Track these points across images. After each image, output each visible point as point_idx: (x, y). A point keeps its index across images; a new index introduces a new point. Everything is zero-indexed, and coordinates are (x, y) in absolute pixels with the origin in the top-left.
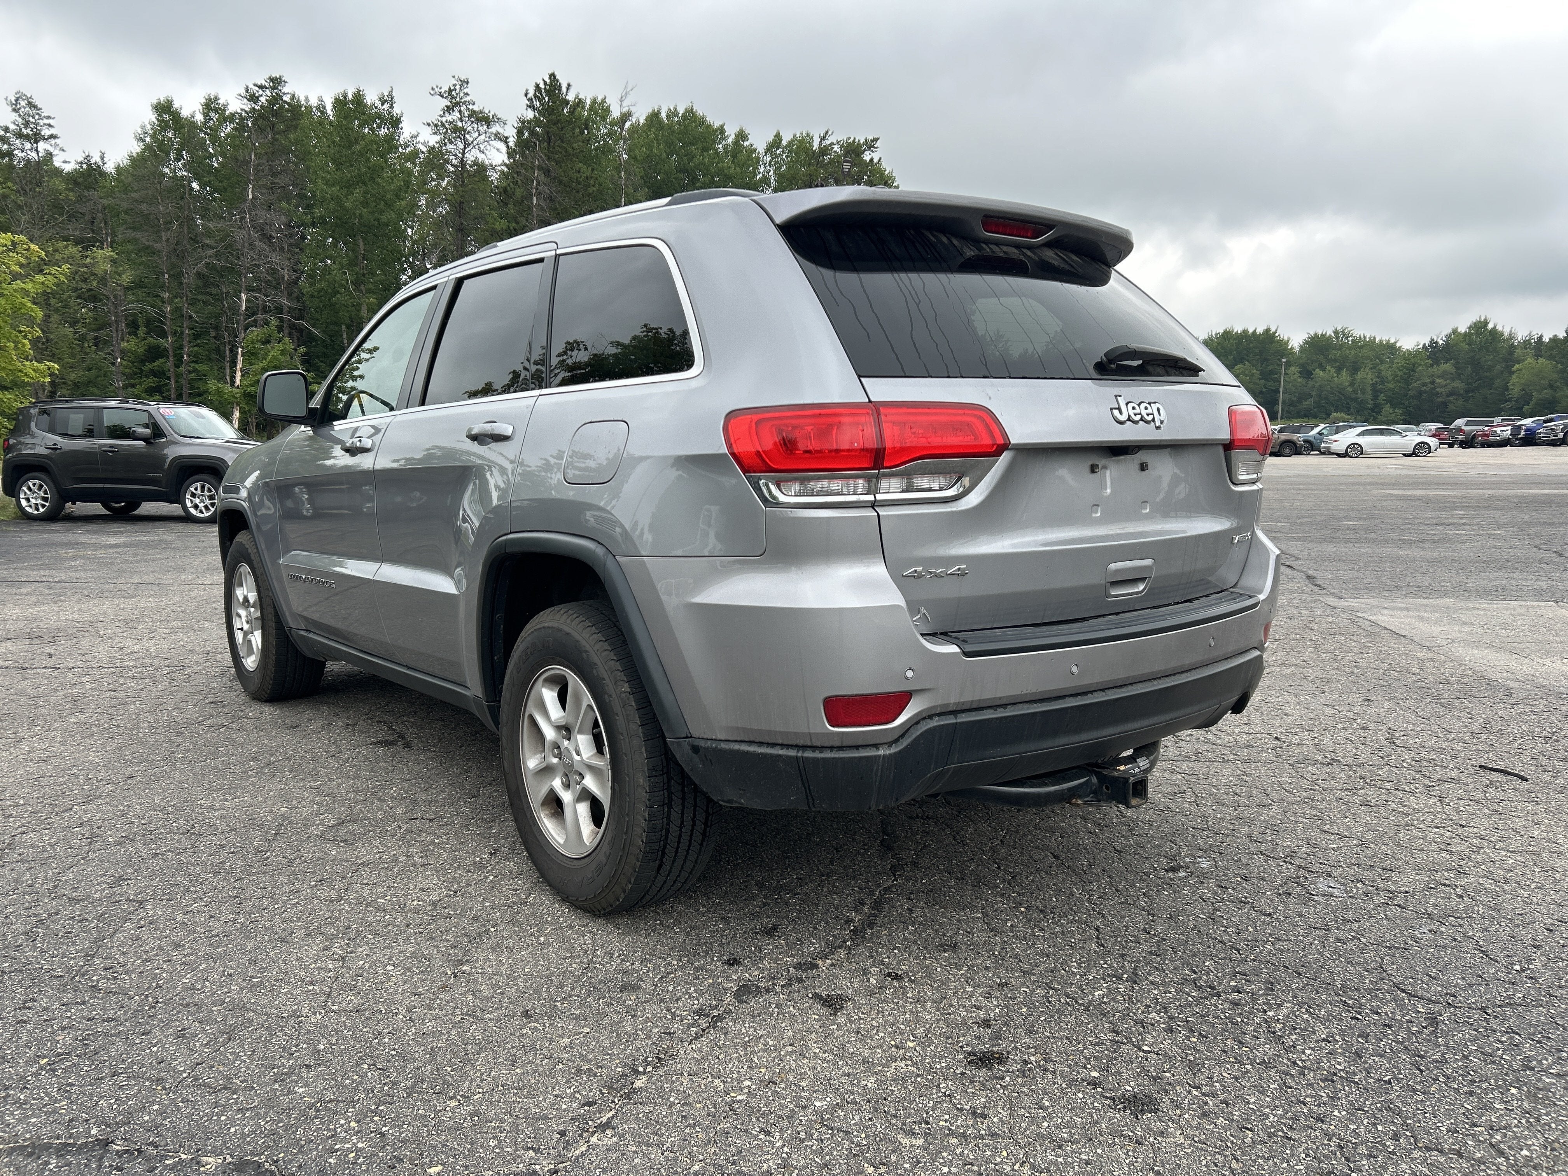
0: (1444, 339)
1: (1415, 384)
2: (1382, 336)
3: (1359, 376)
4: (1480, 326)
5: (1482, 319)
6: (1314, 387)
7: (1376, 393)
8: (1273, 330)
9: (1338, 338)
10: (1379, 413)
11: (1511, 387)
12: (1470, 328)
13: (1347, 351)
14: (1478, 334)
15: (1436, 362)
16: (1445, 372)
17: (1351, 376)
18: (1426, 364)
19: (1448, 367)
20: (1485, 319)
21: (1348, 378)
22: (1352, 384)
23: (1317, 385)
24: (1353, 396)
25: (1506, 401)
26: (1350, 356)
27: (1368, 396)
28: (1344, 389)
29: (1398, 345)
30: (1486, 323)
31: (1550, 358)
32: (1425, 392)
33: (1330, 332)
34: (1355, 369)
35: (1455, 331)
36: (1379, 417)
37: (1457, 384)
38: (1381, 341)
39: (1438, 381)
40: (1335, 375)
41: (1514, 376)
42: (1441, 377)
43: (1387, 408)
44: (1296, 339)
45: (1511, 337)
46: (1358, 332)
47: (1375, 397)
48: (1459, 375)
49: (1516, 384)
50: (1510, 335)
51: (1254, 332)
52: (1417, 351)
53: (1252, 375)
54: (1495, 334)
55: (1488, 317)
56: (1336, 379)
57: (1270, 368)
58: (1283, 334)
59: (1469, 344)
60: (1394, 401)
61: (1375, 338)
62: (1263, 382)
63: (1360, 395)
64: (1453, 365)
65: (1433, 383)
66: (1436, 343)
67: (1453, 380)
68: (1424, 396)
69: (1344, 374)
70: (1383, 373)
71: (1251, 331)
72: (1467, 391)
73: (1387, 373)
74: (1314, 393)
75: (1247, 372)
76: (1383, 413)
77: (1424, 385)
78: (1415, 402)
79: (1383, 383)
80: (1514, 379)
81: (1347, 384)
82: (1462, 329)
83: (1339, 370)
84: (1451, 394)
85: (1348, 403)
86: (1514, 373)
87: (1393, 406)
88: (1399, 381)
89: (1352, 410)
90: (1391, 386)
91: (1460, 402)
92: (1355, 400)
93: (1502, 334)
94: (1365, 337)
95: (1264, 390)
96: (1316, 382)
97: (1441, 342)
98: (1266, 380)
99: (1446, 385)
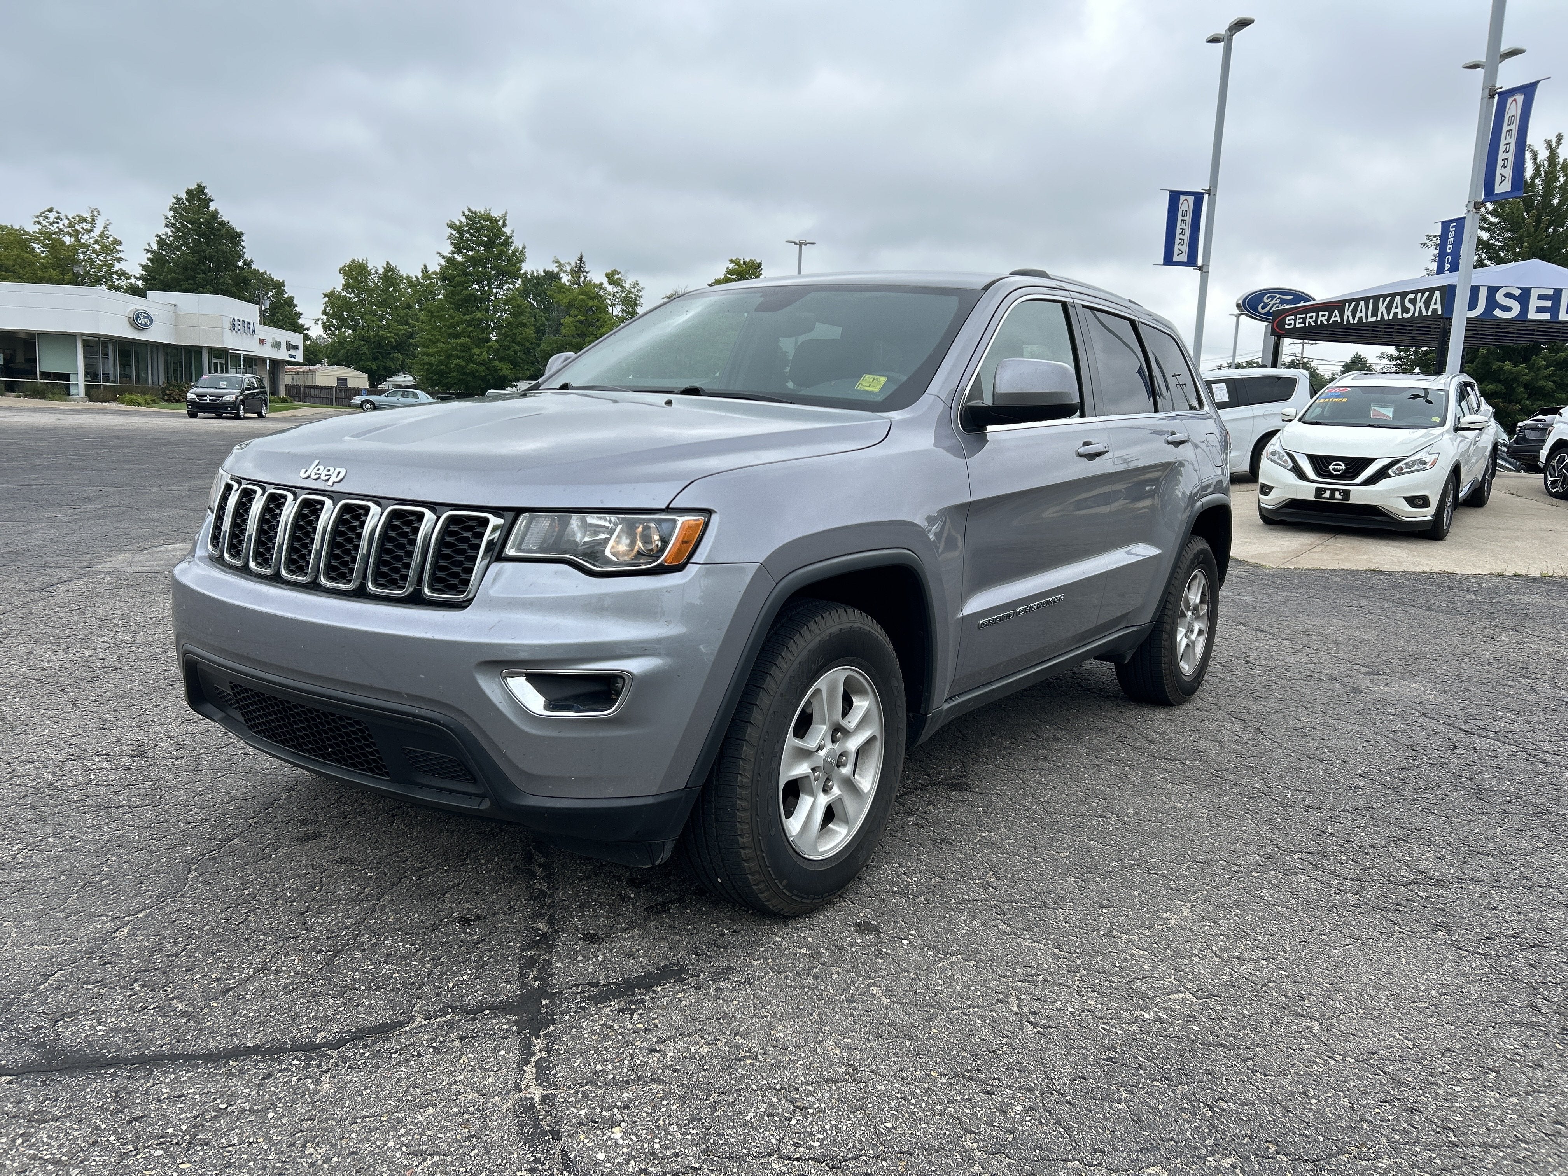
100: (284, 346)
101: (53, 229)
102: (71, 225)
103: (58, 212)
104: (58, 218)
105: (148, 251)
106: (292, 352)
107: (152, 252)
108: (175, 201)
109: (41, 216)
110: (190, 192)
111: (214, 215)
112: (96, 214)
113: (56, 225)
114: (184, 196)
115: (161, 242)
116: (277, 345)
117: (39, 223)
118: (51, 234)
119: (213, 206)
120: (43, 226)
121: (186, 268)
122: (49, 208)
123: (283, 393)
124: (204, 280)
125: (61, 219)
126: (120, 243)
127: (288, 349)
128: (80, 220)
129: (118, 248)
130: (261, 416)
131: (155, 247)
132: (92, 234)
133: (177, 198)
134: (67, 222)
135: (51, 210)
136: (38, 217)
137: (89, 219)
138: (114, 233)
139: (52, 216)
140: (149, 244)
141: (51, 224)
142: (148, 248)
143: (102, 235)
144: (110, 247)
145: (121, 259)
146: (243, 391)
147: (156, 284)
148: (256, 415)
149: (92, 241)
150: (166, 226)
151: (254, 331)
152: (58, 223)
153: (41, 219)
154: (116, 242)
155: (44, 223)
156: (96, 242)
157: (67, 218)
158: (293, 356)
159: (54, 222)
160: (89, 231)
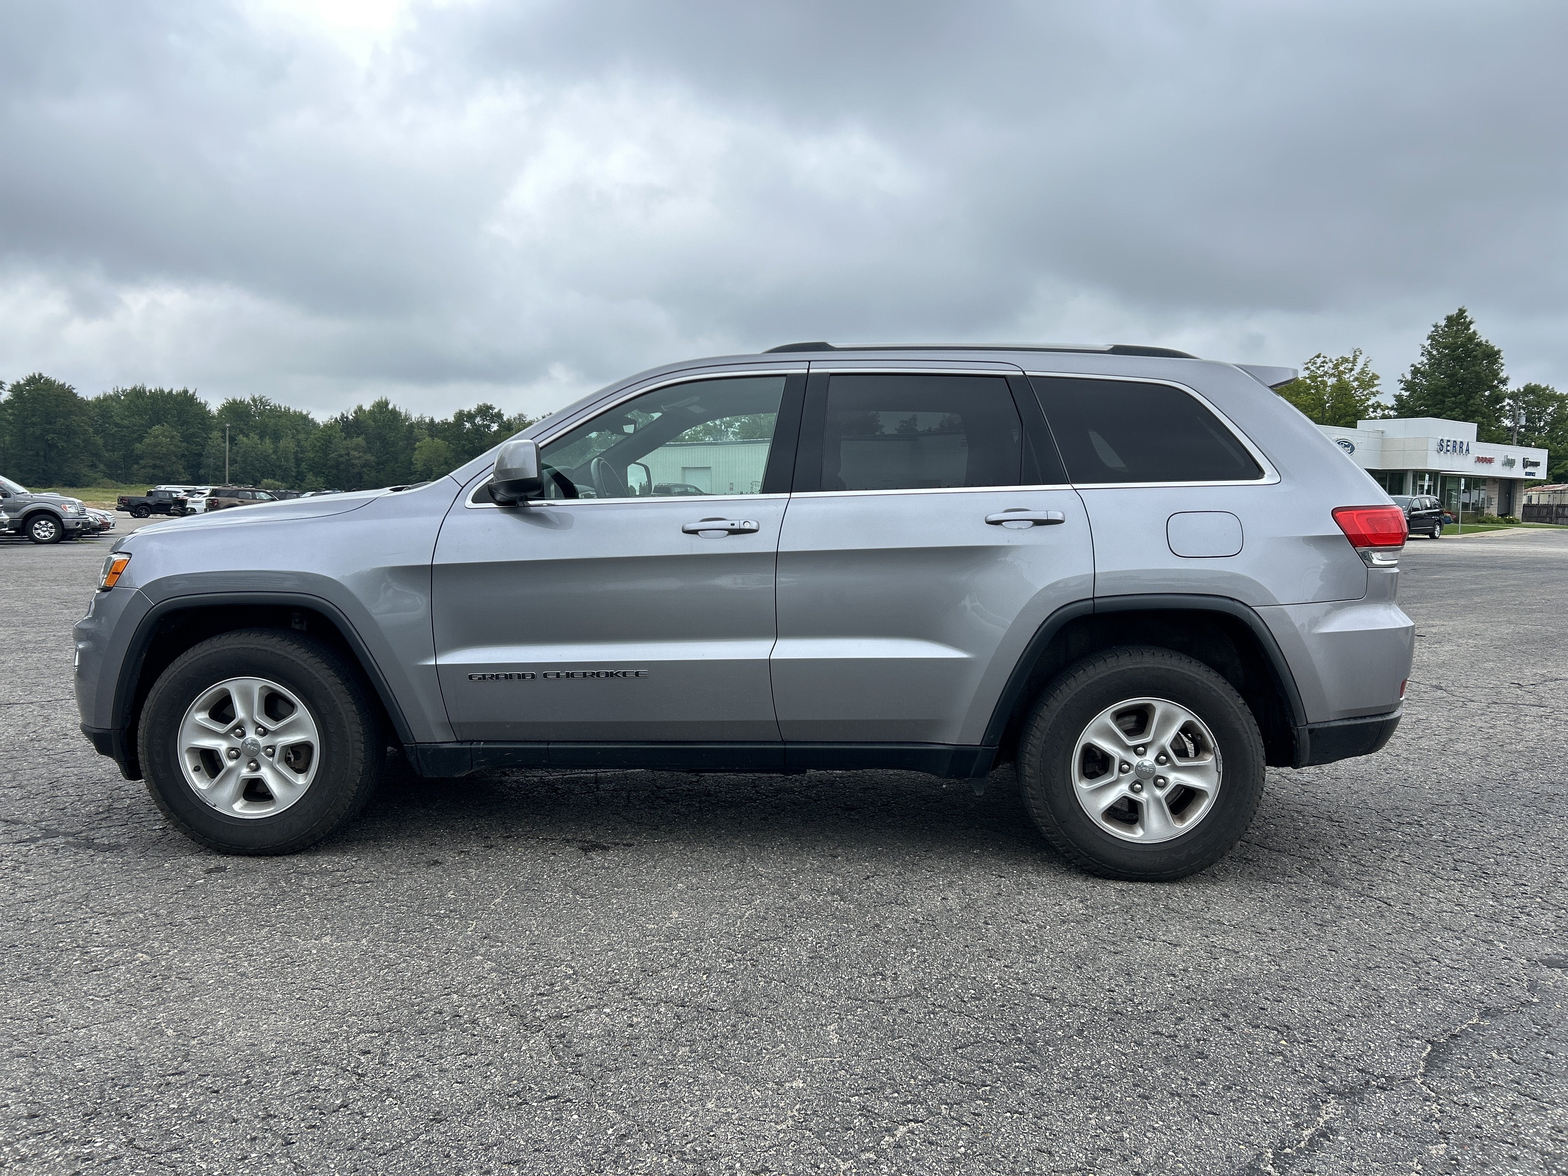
0: (354, 415)
1: (332, 455)
2: (295, 407)
3: (282, 444)
4: (382, 406)
5: (384, 399)
6: (238, 452)
7: (298, 461)
8: (191, 392)
9: (256, 406)
10: (302, 480)
11: (415, 462)
12: (373, 406)
13: (267, 420)
14: (381, 412)
15: (349, 435)
16: (358, 445)
17: (273, 443)
18: (340, 437)
19: (360, 440)
20: (386, 400)
21: (272, 446)
22: (275, 452)
23: (241, 451)
24: (278, 463)
25: (412, 474)
26: (271, 424)
27: (292, 464)
28: (268, 456)
29: (310, 417)
30: (387, 404)
31: (445, 438)
32: (342, 463)
33: (248, 399)
34: (276, 437)
35: (360, 408)
36: (304, 484)
37: (369, 457)
38: (295, 412)
39: (353, 453)
40: (259, 442)
41: (416, 452)
42: (355, 449)
43: (310, 477)
44: (214, 405)
45: (407, 418)
46: (274, 402)
47: (298, 465)
48: (370, 448)
49: (419, 459)
50: (406, 416)
51: (171, 392)
52: (331, 424)
53: (173, 437)
54: (395, 413)
55: (388, 398)
56: (260, 446)
57: (192, 430)
58: (201, 398)
59: (375, 421)
60: (317, 468)
61: (289, 409)
62: (184, 444)
63: (283, 463)
64: (363, 439)
65: (348, 454)
66: (347, 418)
67: (365, 452)
68: (342, 467)
69: (268, 441)
70: (302, 443)
71: (166, 391)
72: (378, 464)
73: (306, 445)
74: (239, 459)
75: (166, 434)
76: (307, 481)
77: (341, 456)
78: (334, 472)
79: (302, 452)
80: (417, 455)
81: (271, 451)
82: (367, 407)
83: (262, 437)
84: (364, 466)
85: (273, 470)
86: (415, 449)
87: (316, 475)
88: (317, 451)
89: (277, 477)
90: (311, 455)
91: (373, 474)
92: (280, 467)
93: (400, 413)
94: (280, 408)
95: (186, 453)
96: (240, 448)
97: (351, 417)
98: (188, 443)
99: (359, 458)
100: (1519, 464)
101: (1319, 372)
102: (1336, 366)
103: (1324, 357)
104: (1323, 362)
105: (1402, 382)
106: (1529, 469)
107: (1406, 382)
108: (1433, 329)
109: (1310, 362)
110: (1449, 319)
111: (1472, 337)
112: (1358, 353)
113: (1321, 369)
114: (1443, 323)
115: (1416, 372)
116: (1510, 463)
117: (1308, 368)
118: (1317, 377)
119: (1473, 328)
120: (1311, 371)
121: (1436, 394)
122: (1317, 354)
123: (1518, 514)
124: (1453, 403)
125: (1327, 363)
126: (1378, 378)
127: (1525, 466)
128: (1343, 361)
129: (1376, 382)
130: (1433, 537)
131: (1409, 377)
132: (1353, 373)
133: (1436, 326)
134: (1331, 365)
135: (1318, 356)
136: (1307, 364)
137: (1351, 359)
138: (1372, 369)
139: (1319, 361)
140: (1403, 375)
141: (1318, 368)
142: (1401, 378)
143: (1363, 372)
144: (1368, 382)
145: (1378, 392)
146: (1410, 511)
147: (1405, 412)
148: (1428, 537)
149: (1351, 379)
150: (1422, 354)
151: (1468, 450)
152: (1324, 366)
153: (1309, 365)
154: (1375, 377)
155: (1312, 368)
156: (1356, 379)
157: (1331, 361)
158: (1533, 474)
159: (1321, 366)
160: (1351, 370)
